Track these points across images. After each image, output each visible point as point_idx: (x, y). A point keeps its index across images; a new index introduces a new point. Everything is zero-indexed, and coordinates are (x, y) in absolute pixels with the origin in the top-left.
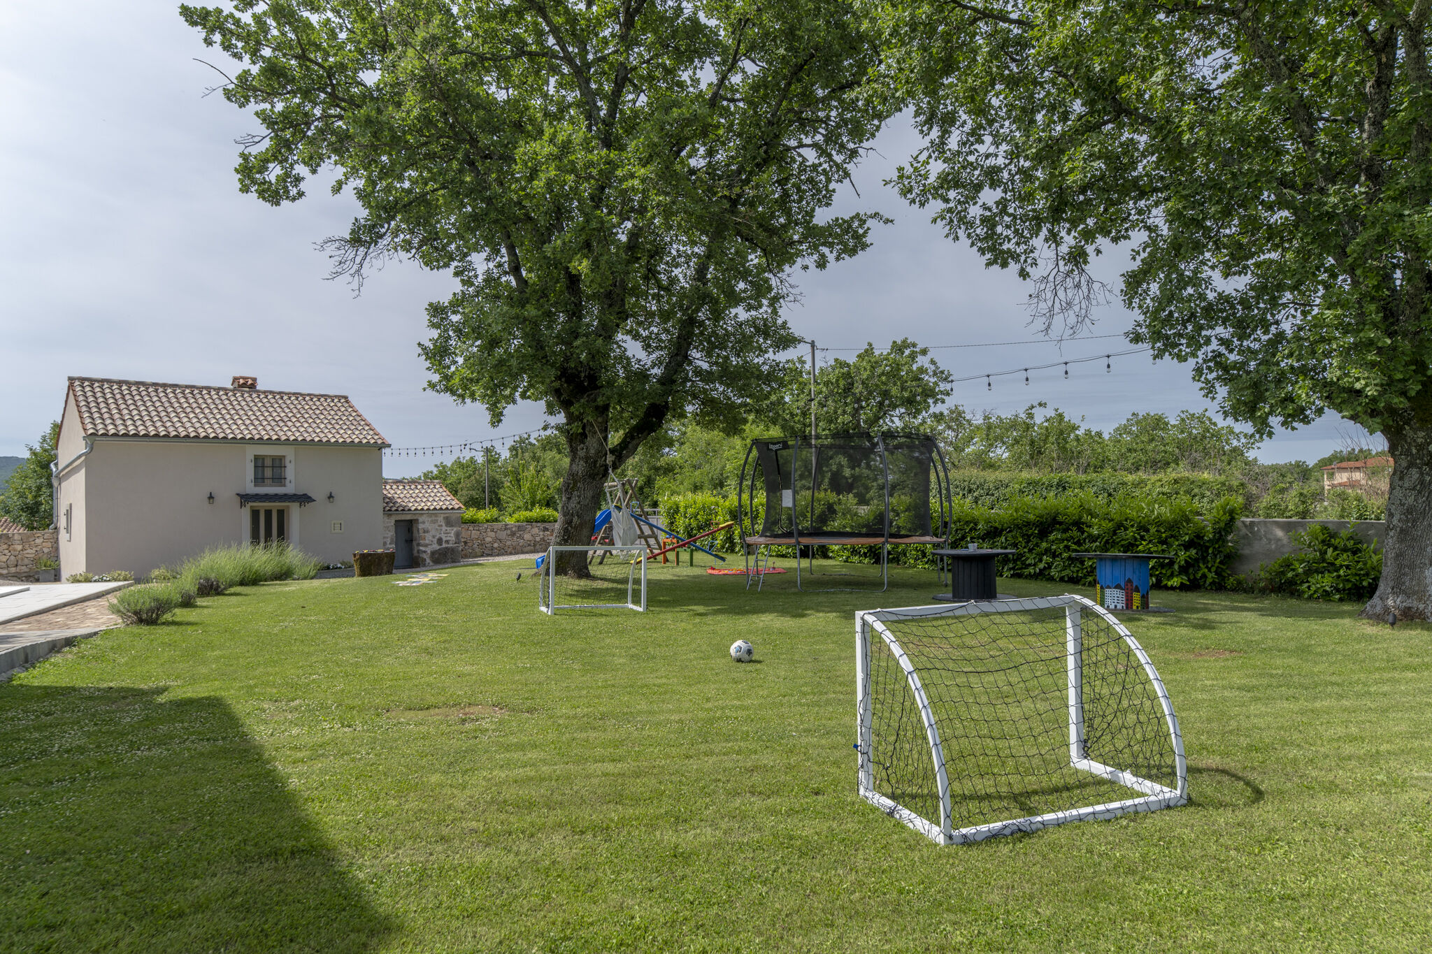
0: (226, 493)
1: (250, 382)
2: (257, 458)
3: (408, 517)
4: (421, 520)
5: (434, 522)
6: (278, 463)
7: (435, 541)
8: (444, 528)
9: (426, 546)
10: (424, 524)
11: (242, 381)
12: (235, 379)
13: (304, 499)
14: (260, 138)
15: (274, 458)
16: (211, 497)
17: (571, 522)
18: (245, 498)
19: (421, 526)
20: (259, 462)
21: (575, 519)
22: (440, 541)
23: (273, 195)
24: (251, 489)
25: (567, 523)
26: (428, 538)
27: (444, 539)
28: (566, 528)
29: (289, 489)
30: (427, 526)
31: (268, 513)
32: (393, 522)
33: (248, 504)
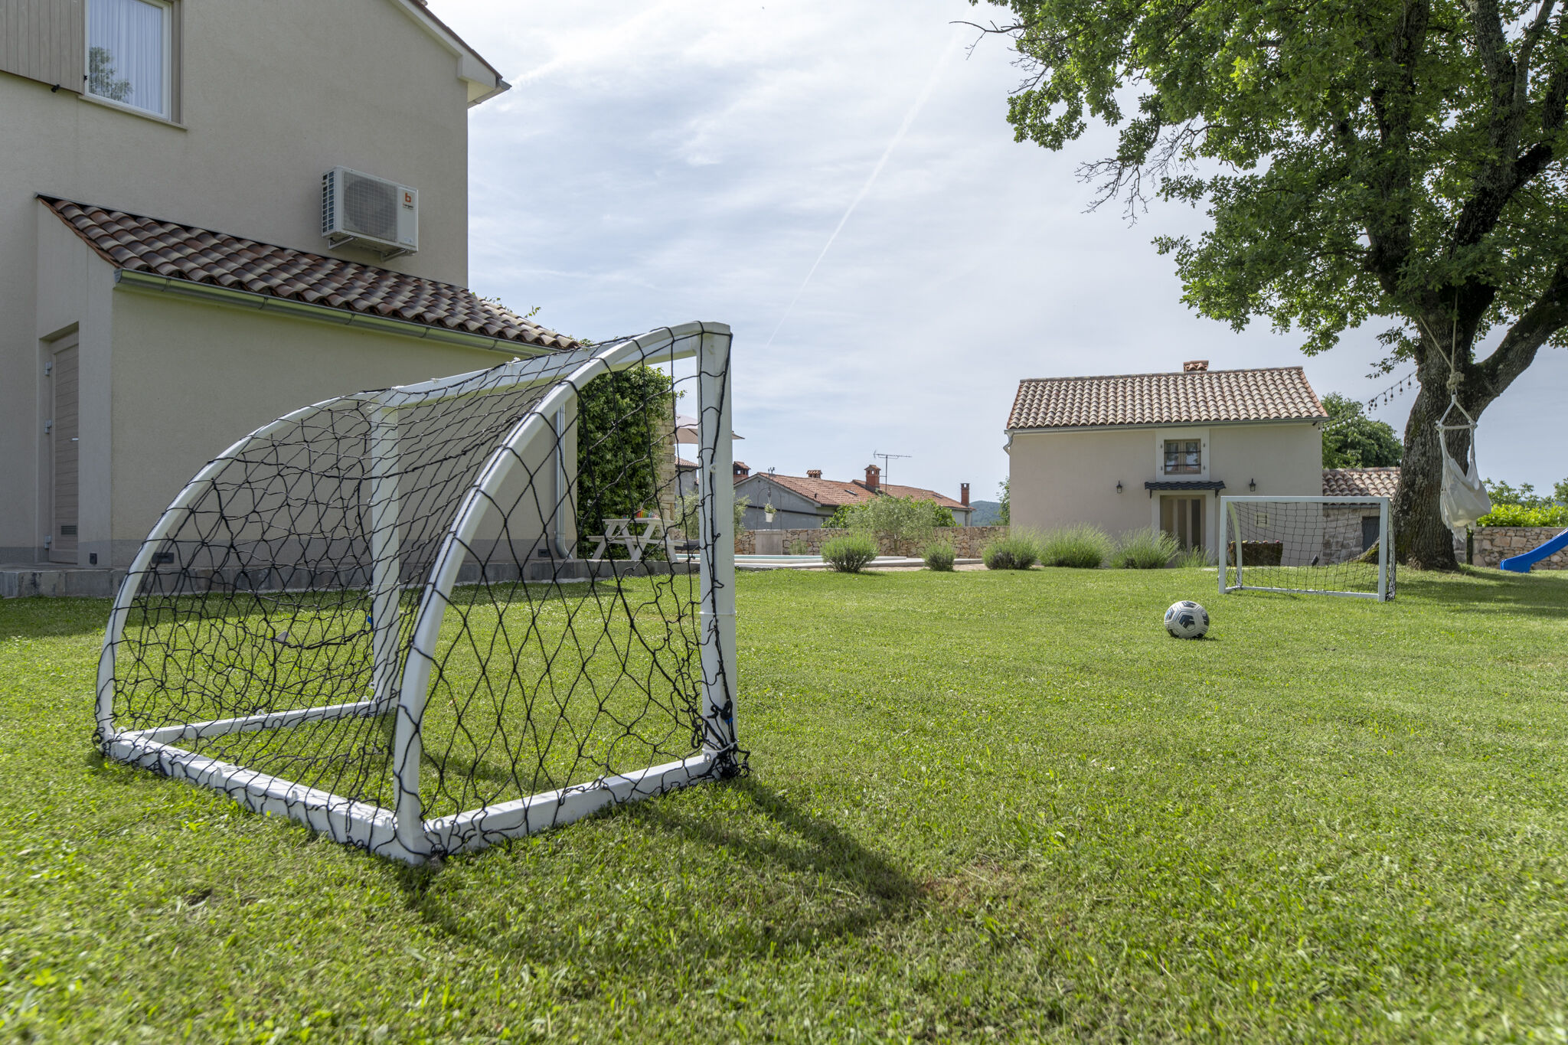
0: (1135, 482)
1: (1200, 365)
2: (1168, 443)
6: (1193, 447)
11: (1191, 366)
12: (1186, 364)
13: (1218, 487)
14: (1035, 80)
15: (1188, 442)
16: (1119, 486)
17: (1413, 483)
18: (1151, 486)
20: (1171, 449)
21: (1419, 479)
23: (1052, 138)
24: (1161, 477)
25: (1407, 486)
28: (1406, 494)
29: (1204, 476)
31: (1182, 503)
33: (1158, 493)
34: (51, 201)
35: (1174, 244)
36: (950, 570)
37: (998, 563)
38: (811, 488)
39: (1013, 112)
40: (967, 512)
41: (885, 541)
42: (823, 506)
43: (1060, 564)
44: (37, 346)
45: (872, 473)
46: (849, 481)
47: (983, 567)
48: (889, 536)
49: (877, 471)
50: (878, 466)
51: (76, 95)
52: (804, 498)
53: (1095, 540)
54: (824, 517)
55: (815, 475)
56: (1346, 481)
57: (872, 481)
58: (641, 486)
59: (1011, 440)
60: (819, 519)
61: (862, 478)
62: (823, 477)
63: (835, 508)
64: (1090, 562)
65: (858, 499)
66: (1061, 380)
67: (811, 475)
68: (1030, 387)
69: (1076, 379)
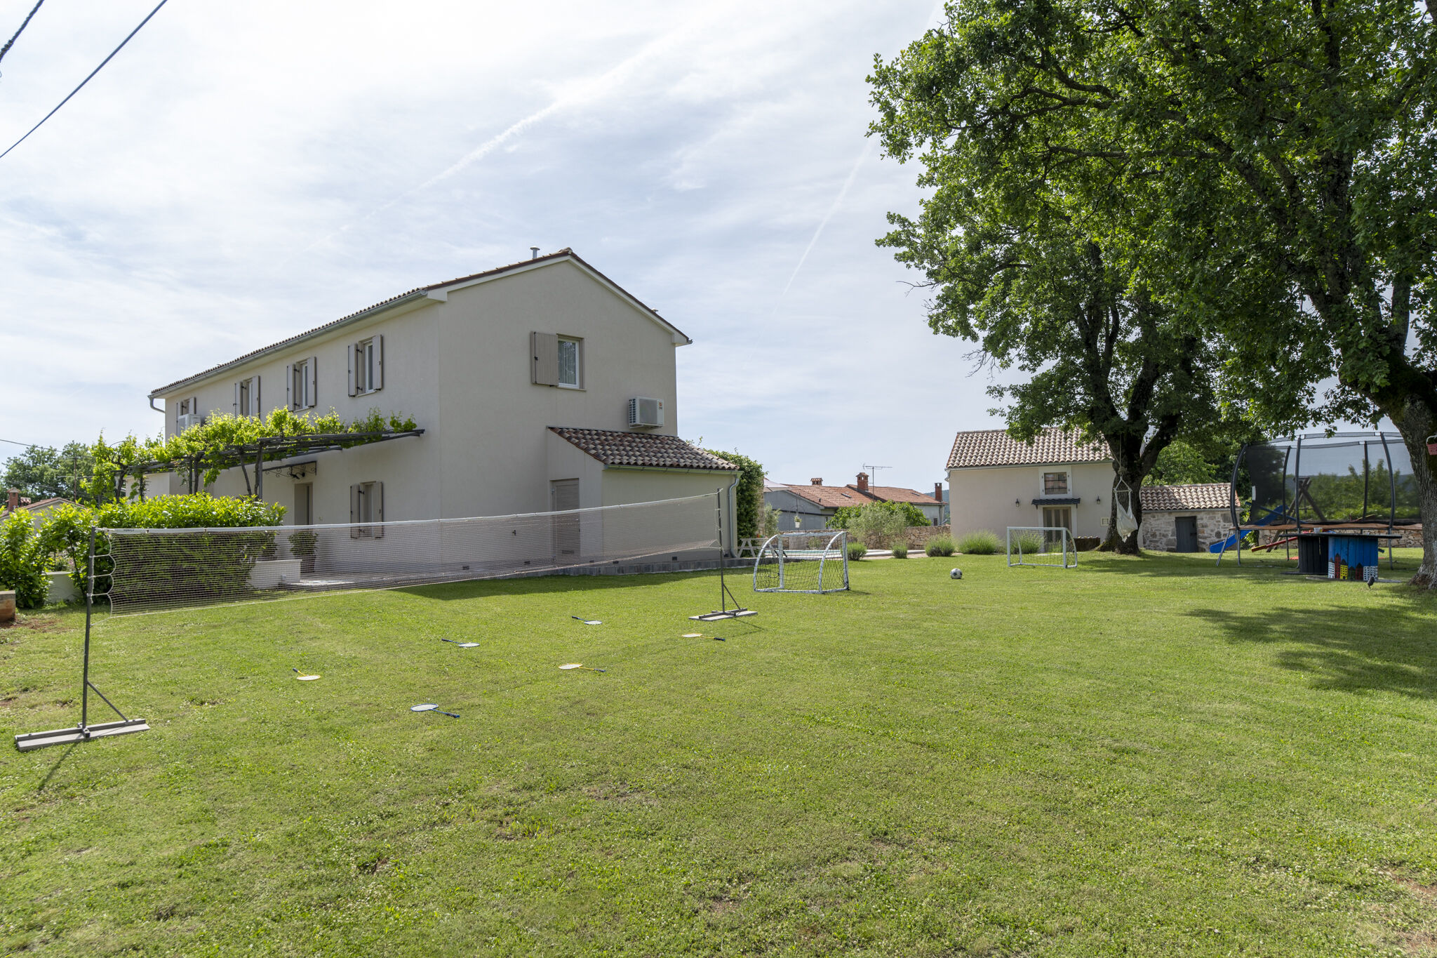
0: (1027, 500)
2: (1046, 475)
3: (1187, 515)
4: (1199, 516)
5: (1212, 518)
6: (1061, 478)
7: (1214, 534)
8: (1222, 523)
9: (1205, 538)
10: (1202, 520)
13: (1076, 501)
15: (1058, 474)
16: (1017, 502)
18: (1036, 502)
19: (1199, 522)
20: (1048, 479)
22: (1218, 534)
24: (1043, 496)
26: (1207, 532)
27: (1222, 533)
29: (1069, 495)
30: (1205, 521)
31: (1057, 512)
32: (1174, 519)
33: (1041, 507)
34: (552, 429)
35: (997, 411)
36: (905, 558)
37: (934, 553)
38: (816, 494)
39: (931, 322)
40: (940, 506)
41: (873, 537)
42: (826, 508)
43: (971, 552)
44: (549, 484)
45: (862, 479)
46: (844, 485)
47: (925, 555)
48: (875, 533)
49: (866, 477)
50: (867, 474)
51: (556, 387)
52: (812, 503)
53: (992, 539)
54: (827, 516)
55: (817, 482)
56: (1168, 493)
57: (862, 485)
58: (750, 520)
59: (949, 475)
60: (823, 518)
61: (855, 483)
62: (824, 484)
63: (835, 509)
64: (988, 551)
65: (851, 501)
66: (984, 432)
67: (814, 483)
68: (963, 436)
69: (993, 431)
